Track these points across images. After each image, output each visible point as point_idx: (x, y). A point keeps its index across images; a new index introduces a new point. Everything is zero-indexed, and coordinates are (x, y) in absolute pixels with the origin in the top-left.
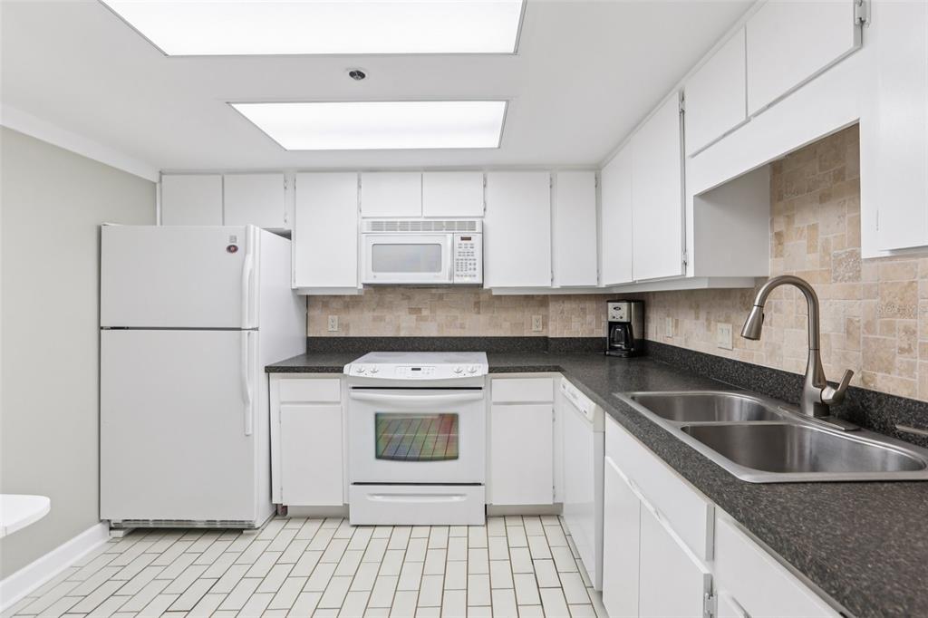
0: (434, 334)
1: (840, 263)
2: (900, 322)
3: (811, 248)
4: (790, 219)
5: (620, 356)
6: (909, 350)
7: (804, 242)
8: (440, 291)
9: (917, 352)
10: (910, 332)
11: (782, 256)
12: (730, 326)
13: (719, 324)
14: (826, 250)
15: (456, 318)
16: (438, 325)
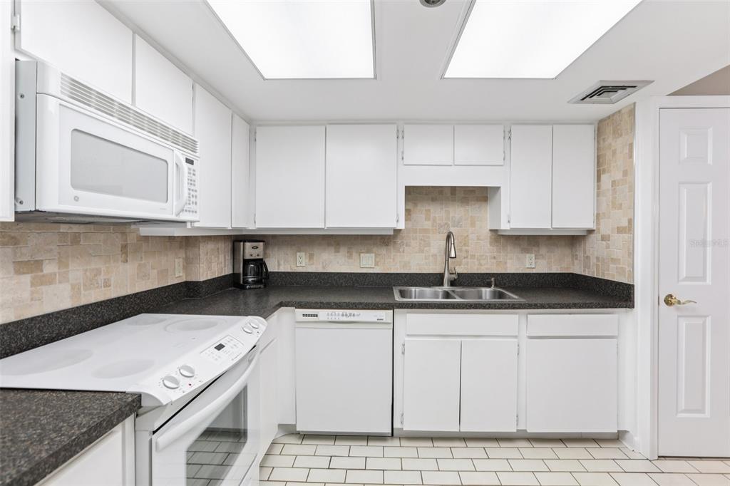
0: (67, 304)
1: (442, 226)
2: (464, 248)
3: (427, 219)
4: (416, 205)
5: (260, 288)
6: (467, 257)
7: (424, 216)
8: (75, 229)
9: (469, 257)
10: (467, 251)
11: (410, 220)
12: (373, 255)
13: (362, 255)
14: (434, 220)
15: (98, 272)
16: (73, 289)
